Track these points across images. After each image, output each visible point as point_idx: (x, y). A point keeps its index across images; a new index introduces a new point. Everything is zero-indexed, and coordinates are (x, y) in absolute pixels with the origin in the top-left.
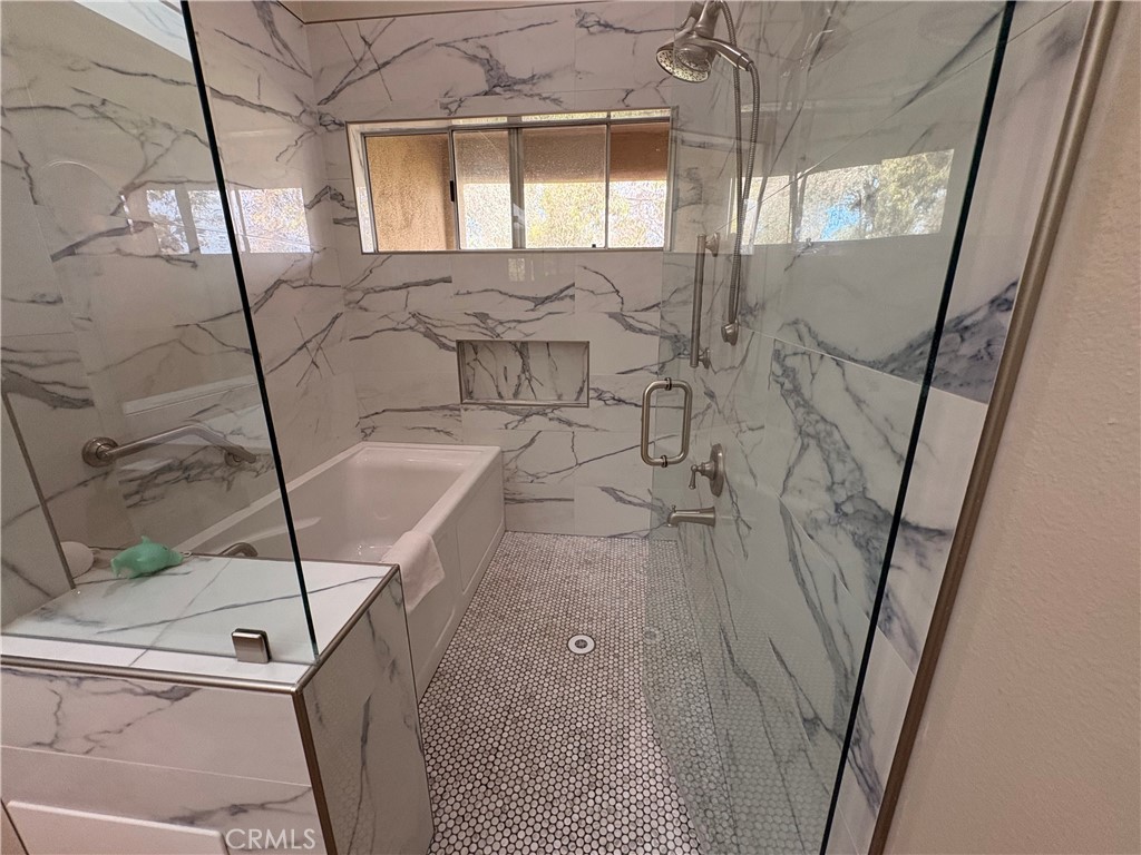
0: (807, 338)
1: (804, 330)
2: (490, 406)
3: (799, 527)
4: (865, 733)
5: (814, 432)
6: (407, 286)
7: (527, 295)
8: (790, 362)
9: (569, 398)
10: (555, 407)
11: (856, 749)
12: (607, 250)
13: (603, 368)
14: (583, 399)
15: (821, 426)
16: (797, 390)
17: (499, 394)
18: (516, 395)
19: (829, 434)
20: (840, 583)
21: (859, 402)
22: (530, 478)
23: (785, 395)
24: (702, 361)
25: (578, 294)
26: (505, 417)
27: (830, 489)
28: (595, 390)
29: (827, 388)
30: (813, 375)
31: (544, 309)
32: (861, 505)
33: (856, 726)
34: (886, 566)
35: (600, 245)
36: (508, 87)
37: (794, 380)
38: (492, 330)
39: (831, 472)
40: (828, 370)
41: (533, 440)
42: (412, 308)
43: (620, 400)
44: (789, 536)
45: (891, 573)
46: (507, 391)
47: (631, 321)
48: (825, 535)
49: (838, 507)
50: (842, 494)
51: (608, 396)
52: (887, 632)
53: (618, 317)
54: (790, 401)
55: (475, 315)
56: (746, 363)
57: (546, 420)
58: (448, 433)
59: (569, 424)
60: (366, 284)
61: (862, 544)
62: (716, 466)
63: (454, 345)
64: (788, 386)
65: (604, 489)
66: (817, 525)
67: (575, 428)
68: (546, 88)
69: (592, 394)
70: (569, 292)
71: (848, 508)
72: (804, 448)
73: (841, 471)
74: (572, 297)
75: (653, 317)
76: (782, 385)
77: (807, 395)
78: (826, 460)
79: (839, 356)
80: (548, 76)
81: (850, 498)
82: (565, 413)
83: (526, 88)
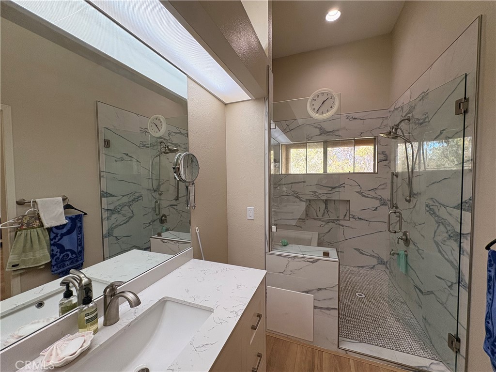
0: (436, 202)
1: (434, 200)
2: (315, 219)
3: (440, 243)
4: (463, 277)
5: (441, 222)
6: (292, 183)
7: (329, 186)
8: (431, 207)
9: (341, 217)
10: (337, 220)
11: (462, 282)
12: (354, 173)
13: (354, 208)
14: (347, 218)
15: (443, 220)
16: (434, 213)
17: (317, 216)
18: (322, 216)
19: (445, 221)
20: (453, 251)
21: (450, 214)
22: (328, 244)
23: (431, 215)
24: (395, 207)
25: (346, 186)
26: (320, 223)
27: (447, 233)
28: (352, 215)
29: (442, 213)
30: (439, 210)
31: (334, 190)
32: (454, 233)
33: (460, 277)
34: (460, 243)
35: (352, 172)
36: (326, 133)
37: (433, 211)
38: (318, 196)
39: (447, 229)
40: (442, 209)
41: (329, 231)
42: (293, 189)
43: (361, 219)
44: (438, 247)
45: (462, 244)
46: (320, 215)
47: (364, 194)
48: (448, 242)
49: (449, 235)
50: (450, 233)
51: (356, 217)
52: (463, 255)
53: (359, 193)
54: (433, 216)
55: (312, 192)
56: (416, 207)
57: (334, 224)
58: (301, 227)
59: (343, 226)
60: (279, 183)
61: (456, 241)
62: (407, 237)
63: (305, 200)
64: (432, 212)
65: (355, 249)
66: (445, 241)
67: (344, 227)
68: (337, 133)
69: (350, 216)
70: (343, 185)
71: (452, 235)
72: (438, 226)
73: (449, 228)
74: (344, 187)
75: (372, 193)
76: (430, 212)
77: (438, 214)
78: (445, 227)
79: (445, 206)
80: (338, 130)
81: (452, 233)
82: (342, 222)
83: (331, 133)
